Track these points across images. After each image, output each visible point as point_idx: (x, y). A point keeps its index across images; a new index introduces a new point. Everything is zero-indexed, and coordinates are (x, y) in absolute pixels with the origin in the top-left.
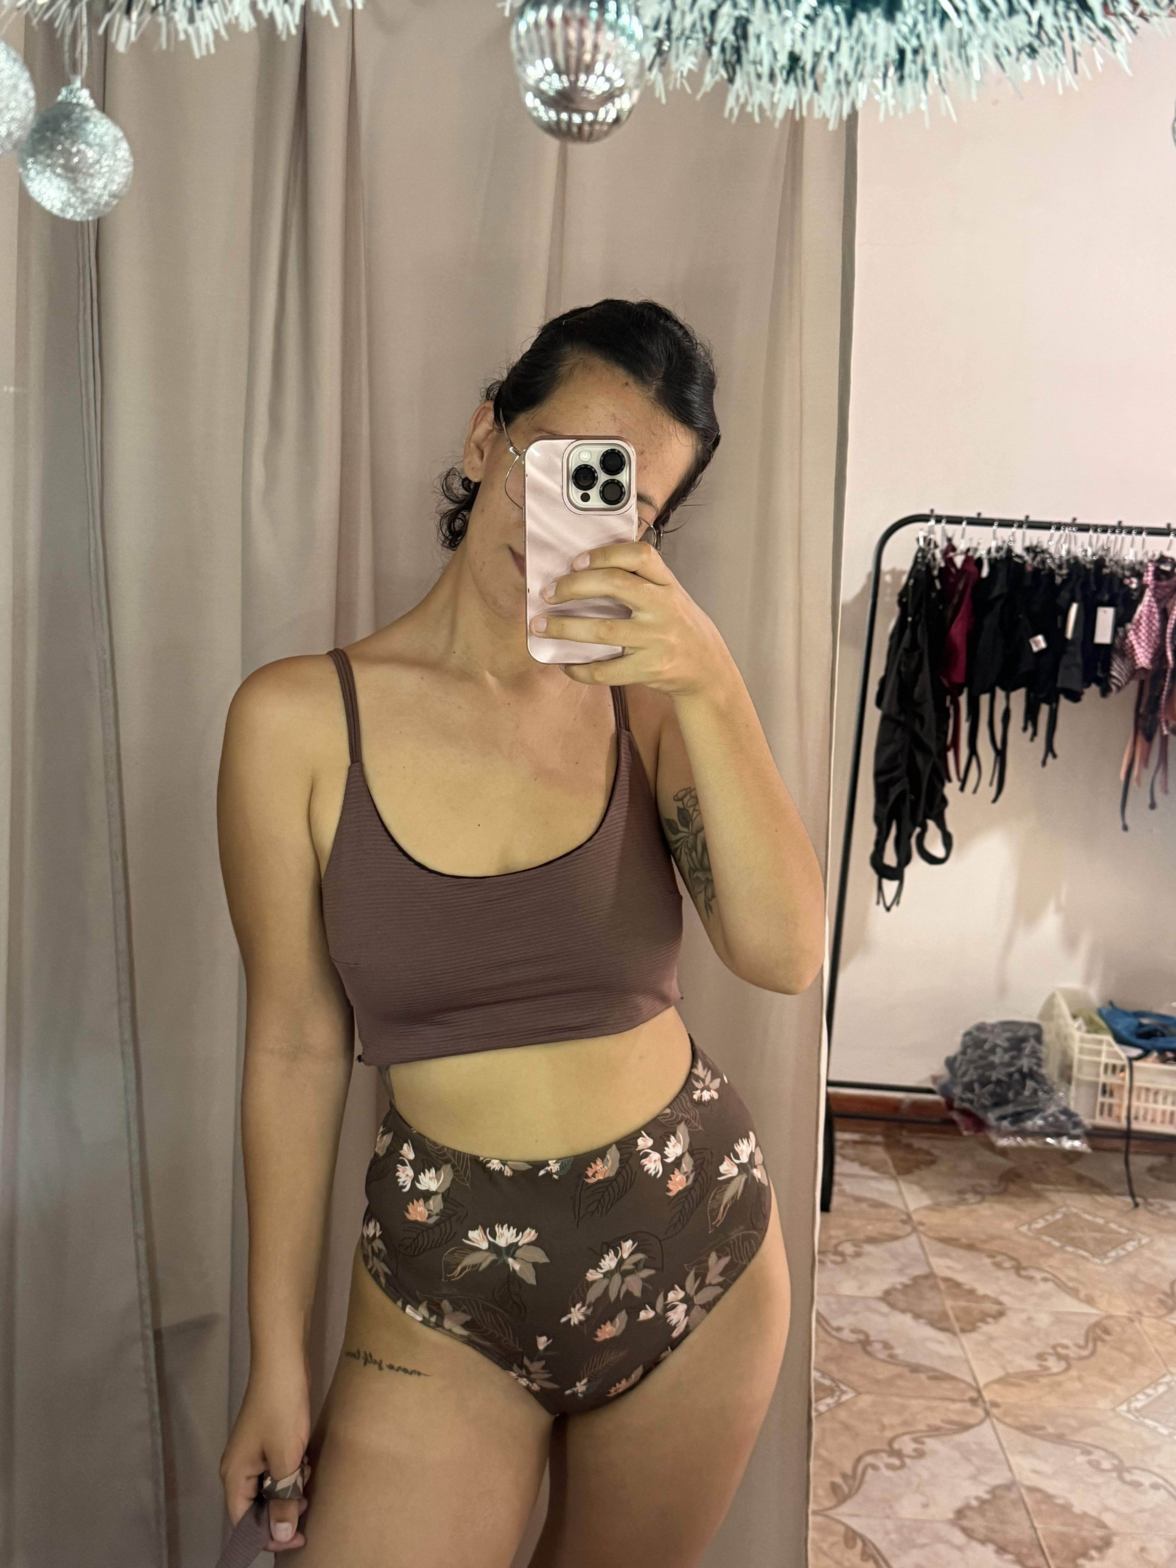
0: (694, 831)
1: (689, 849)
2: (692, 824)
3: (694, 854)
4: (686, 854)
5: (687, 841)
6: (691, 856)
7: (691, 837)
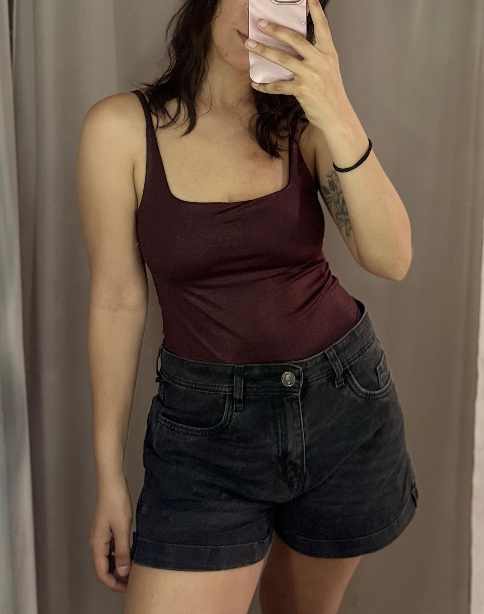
0: (338, 193)
1: (335, 202)
2: (337, 190)
3: (338, 205)
4: (334, 205)
5: (334, 198)
6: (336, 206)
7: (336, 196)
